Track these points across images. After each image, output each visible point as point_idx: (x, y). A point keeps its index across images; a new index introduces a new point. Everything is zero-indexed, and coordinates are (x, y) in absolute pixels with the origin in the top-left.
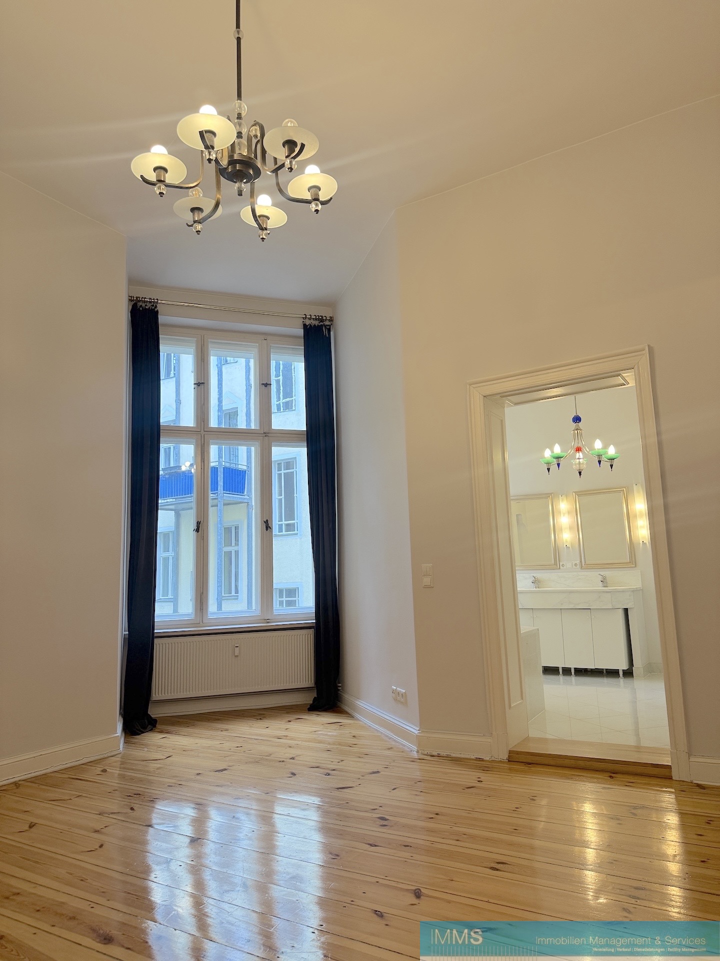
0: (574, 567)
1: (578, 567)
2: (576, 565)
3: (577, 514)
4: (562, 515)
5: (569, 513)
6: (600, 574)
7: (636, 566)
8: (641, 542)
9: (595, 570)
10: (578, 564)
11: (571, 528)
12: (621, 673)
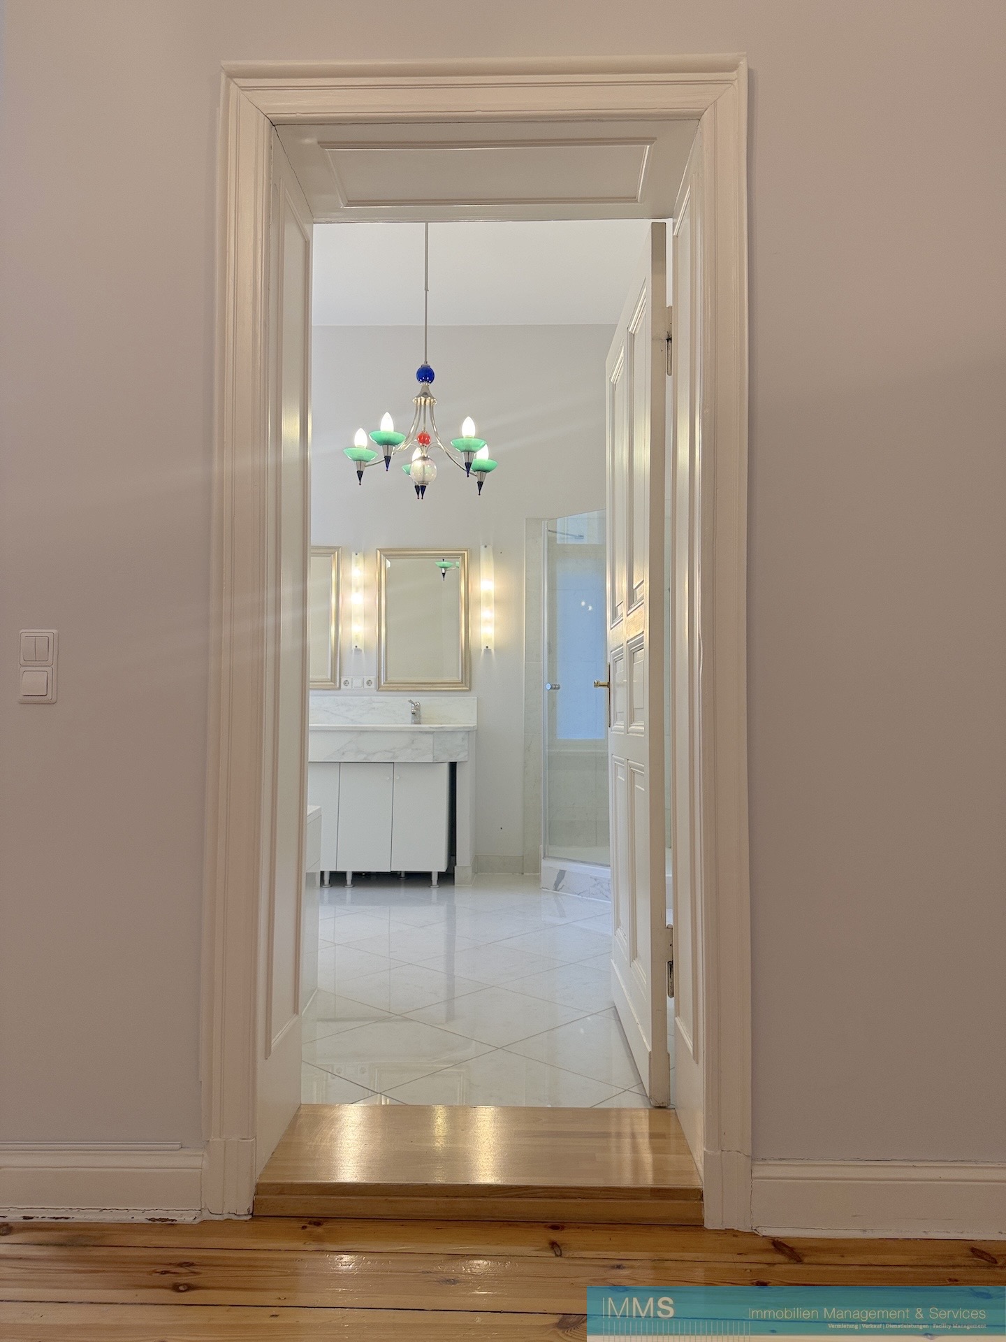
0: (366, 686)
1: (373, 686)
2: (369, 683)
3: (380, 591)
4: (354, 590)
5: (366, 587)
6: (410, 701)
7: (470, 689)
8: (484, 648)
9: (403, 693)
10: (373, 681)
11: (366, 616)
12: (435, 878)
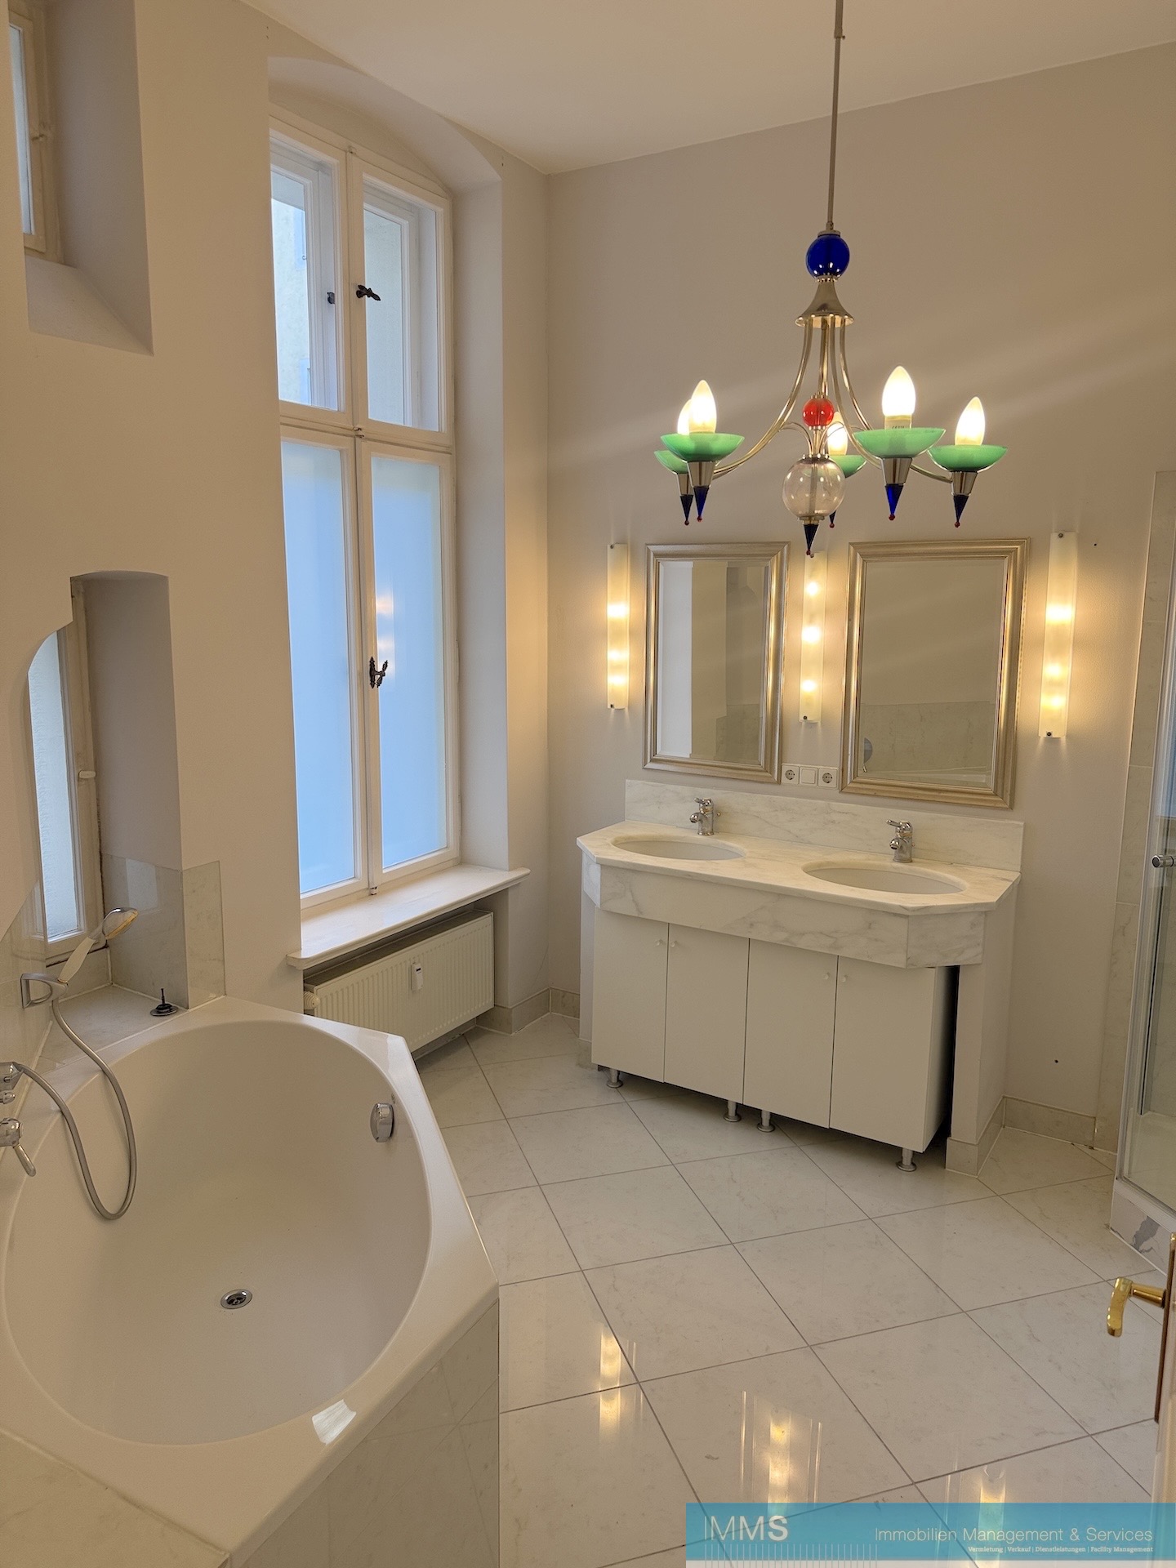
0: (822, 783)
1: (833, 784)
2: (827, 778)
3: (852, 618)
4: (805, 619)
5: (827, 612)
6: (892, 821)
7: (1011, 807)
8: (1042, 735)
9: (884, 802)
10: (834, 775)
11: (827, 661)
12: (907, 1159)
